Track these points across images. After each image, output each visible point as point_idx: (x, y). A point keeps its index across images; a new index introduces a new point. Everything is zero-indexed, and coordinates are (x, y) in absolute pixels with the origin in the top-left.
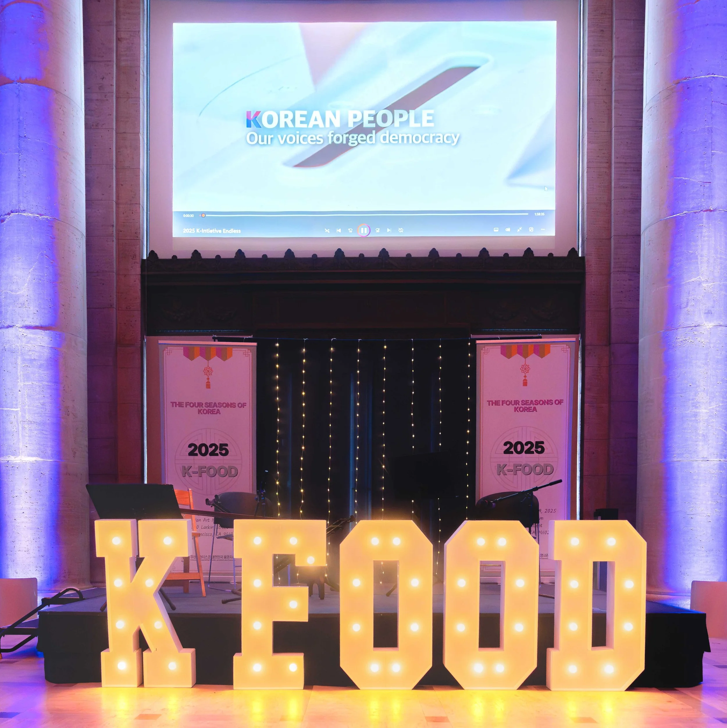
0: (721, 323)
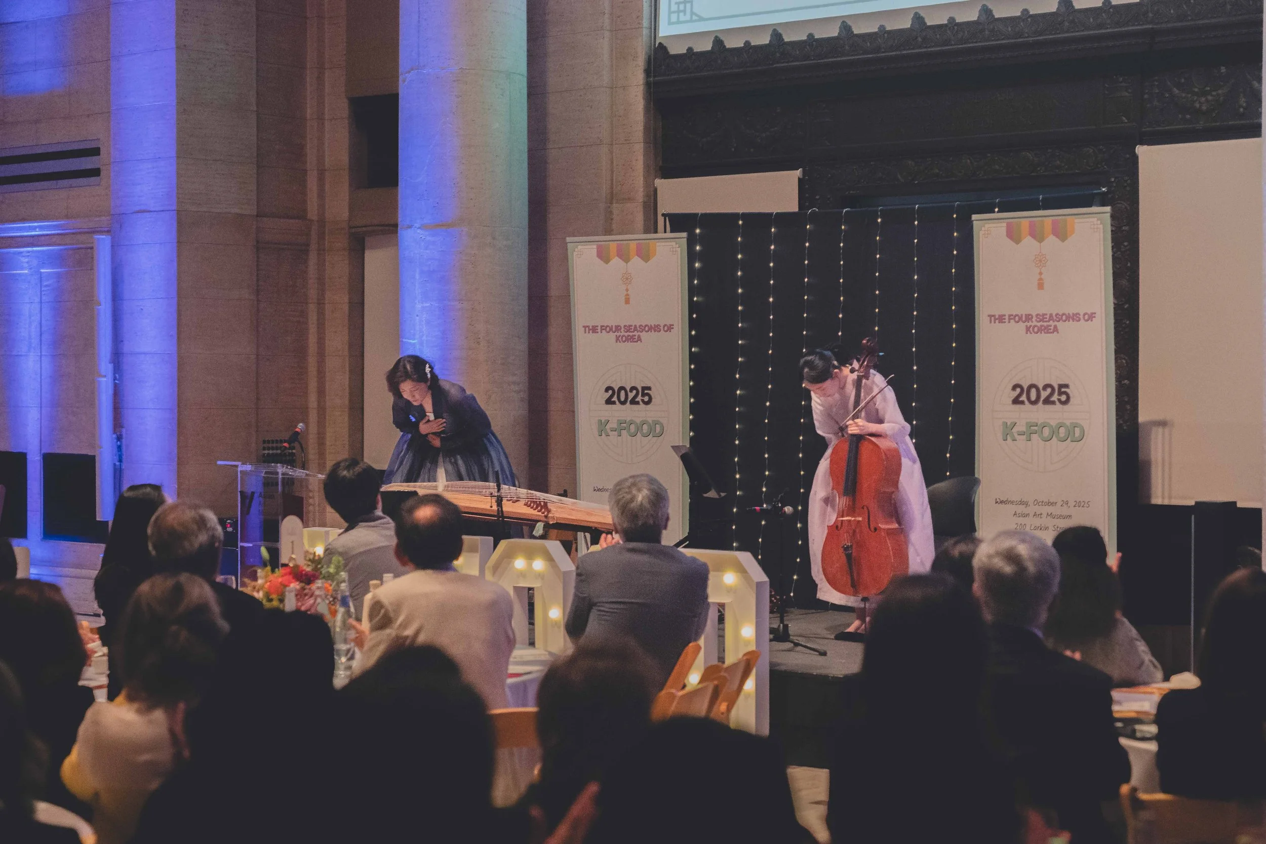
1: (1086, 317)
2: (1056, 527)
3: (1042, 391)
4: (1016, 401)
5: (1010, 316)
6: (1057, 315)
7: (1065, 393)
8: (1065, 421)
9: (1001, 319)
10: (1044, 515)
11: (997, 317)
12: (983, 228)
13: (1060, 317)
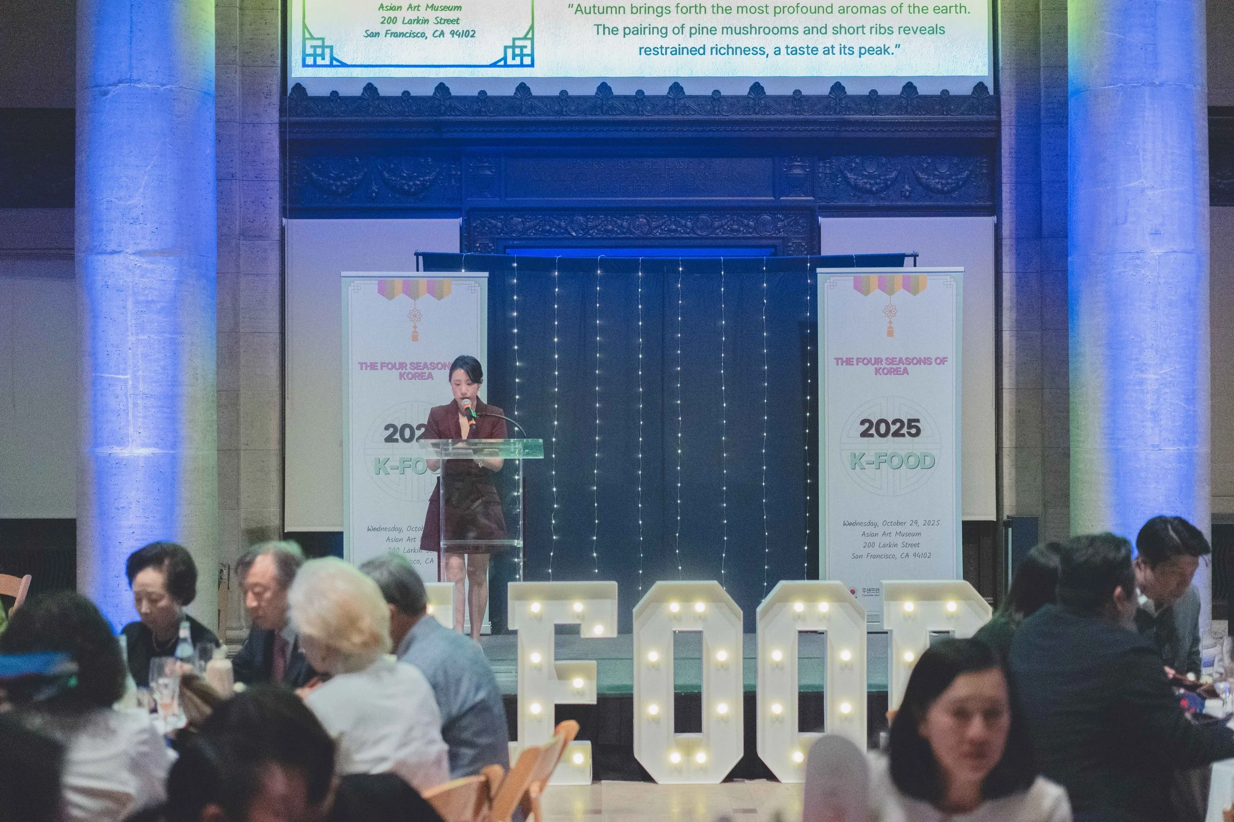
0: (1175, 248)
1: (938, 361)
2: (904, 544)
3: (891, 425)
4: (865, 434)
5: (858, 359)
6: (906, 359)
7: (916, 427)
8: (914, 451)
9: (849, 362)
10: (893, 534)
11: (844, 360)
12: (828, 281)
13: (909, 361)
